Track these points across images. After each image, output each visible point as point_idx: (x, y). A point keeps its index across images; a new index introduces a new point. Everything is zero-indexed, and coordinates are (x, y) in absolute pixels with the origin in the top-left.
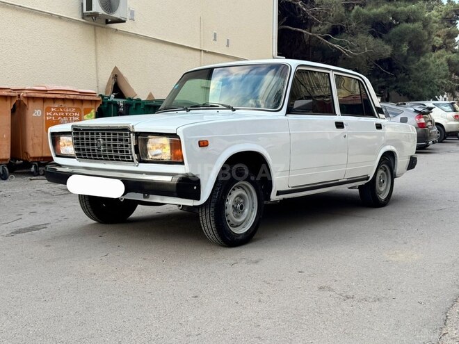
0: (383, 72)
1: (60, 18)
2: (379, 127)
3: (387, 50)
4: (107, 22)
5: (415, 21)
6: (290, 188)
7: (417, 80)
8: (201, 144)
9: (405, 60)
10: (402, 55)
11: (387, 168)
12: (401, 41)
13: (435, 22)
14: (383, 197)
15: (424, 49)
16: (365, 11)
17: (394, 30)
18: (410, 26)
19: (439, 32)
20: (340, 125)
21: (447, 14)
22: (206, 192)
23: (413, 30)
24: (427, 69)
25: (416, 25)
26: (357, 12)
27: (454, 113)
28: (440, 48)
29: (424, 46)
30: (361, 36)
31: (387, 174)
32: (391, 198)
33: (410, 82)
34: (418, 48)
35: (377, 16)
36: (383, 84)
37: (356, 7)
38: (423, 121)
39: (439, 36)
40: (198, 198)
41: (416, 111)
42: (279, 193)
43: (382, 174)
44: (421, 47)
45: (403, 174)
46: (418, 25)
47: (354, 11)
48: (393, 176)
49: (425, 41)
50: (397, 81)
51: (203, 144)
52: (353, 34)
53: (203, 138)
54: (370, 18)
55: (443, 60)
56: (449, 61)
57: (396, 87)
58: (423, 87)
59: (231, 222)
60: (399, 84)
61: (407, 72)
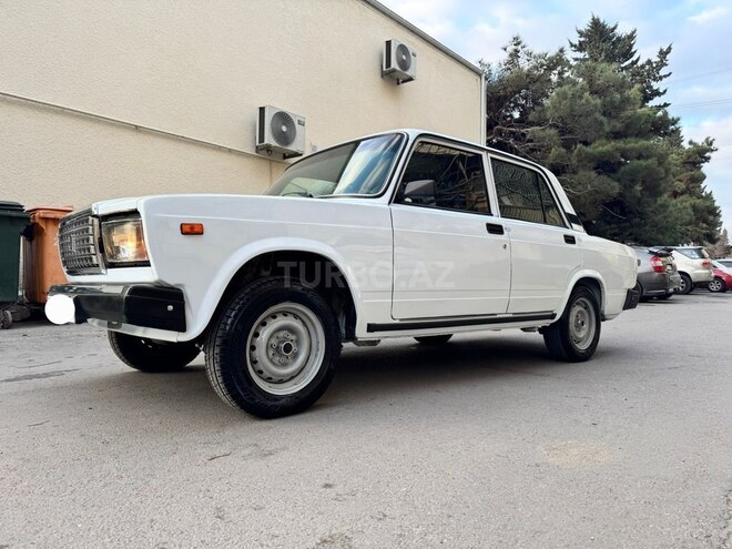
0: (613, 217)
1: (230, 151)
2: (570, 240)
3: (613, 187)
4: (285, 157)
5: (648, 157)
6: (397, 322)
7: (655, 225)
8: (187, 229)
9: (639, 202)
10: (635, 197)
11: (589, 304)
12: (633, 181)
13: (676, 165)
14: (583, 347)
15: (661, 189)
16: (589, 149)
17: (623, 168)
18: (643, 163)
19: (680, 177)
20: (495, 229)
21: (689, 157)
22: (199, 317)
23: (646, 167)
24: (665, 211)
25: (650, 161)
26: (579, 151)
27: (702, 261)
28: (683, 193)
29: (660, 185)
30: (581, 173)
31: (589, 312)
32: (597, 349)
33: (647, 228)
34: (653, 189)
35: (603, 154)
36: (617, 231)
37: (578, 146)
38: (659, 263)
39: (681, 181)
40: (182, 328)
41: (651, 252)
42: (371, 328)
43: (580, 312)
44: (658, 186)
45: (617, 314)
46: (652, 162)
47: (576, 151)
48: (600, 317)
49: (662, 179)
50: (631, 226)
51: (192, 230)
52: (575, 172)
53: (192, 218)
54: (595, 156)
55: (687, 204)
56: (694, 207)
57: (631, 234)
58: (663, 234)
59: (267, 374)
60: (635, 230)
61: (642, 215)
